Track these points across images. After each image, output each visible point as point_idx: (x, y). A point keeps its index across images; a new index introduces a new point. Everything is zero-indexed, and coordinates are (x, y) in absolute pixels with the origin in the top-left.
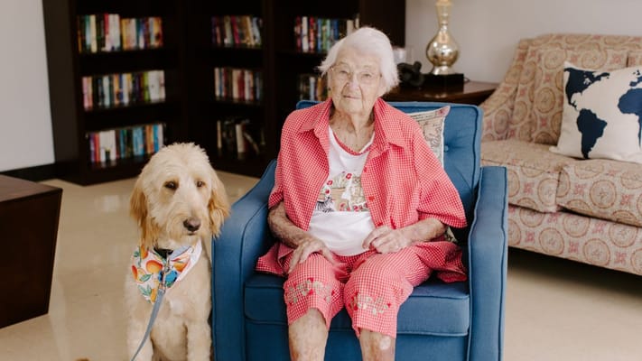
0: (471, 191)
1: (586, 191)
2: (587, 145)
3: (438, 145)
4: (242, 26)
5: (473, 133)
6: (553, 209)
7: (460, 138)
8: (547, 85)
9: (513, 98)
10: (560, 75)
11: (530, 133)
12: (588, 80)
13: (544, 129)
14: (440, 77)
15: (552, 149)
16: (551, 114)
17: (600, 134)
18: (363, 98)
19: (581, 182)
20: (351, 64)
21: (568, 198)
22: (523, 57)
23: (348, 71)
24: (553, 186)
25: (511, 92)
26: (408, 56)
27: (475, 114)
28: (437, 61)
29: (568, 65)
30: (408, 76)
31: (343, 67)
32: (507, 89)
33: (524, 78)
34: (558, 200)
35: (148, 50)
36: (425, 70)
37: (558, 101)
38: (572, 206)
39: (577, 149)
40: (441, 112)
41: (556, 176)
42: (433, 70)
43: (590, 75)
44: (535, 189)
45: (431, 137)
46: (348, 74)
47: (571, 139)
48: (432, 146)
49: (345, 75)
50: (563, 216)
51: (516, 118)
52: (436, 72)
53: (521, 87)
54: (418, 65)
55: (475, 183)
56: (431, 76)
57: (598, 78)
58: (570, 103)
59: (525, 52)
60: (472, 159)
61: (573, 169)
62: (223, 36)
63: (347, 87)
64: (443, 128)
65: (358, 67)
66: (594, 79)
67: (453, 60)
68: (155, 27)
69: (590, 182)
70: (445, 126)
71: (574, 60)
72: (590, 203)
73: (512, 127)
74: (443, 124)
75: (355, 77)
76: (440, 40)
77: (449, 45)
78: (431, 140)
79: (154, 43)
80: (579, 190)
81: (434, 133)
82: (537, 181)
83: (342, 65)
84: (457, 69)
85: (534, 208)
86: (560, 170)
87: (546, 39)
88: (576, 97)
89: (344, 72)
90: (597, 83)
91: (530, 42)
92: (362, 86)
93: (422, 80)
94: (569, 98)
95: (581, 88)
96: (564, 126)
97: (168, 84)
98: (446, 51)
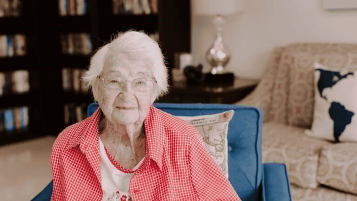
0: (255, 190)
1: (344, 172)
2: (338, 130)
3: (222, 150)
4: (80, 40)
5: (254, 133)
6: (314, 185)
7: (242, 138)
8: (301, 81)
9: (272, 90)
10: (312, 74)
11: (287, 118)
12: (336, 78)
13: (299, 115)
14: (217, 76)
15: (307, 132)
16: (305, 104)
17: (349, 122)
18: (139, 107)
19: (339, 164)
20: (124, 72)
21: (328, 177)
22: (278, 60)
23: (119, 80)
24: (314, 167)
25: (270, 86)
26: (194, 60)
27: (256, 115)
28: (214, 63)
29: (318, 66)
30: (193, 75)
31: (112, 77)
32: (267, 84)
33: (280, 75)
34: (319, 178)
35: (16, 57)
36: (205, 70)
37: (310, 94)
38: (331, 184)
39: (329, 134)
40: (225, 116)
41: (316, 158)
42: (211, 70)
43: (337, 74)
44: (298, 169)
45: (215, 142)
46: (120, 84)
47: (324, 125)
48: (217, 150)
49: (116, 84)
50: (322, 191)
51: (275, 106)
52: (214, 71)
53: (278, 82)
54: (200, 67)
55: (259, 183)
56: (209, 75)
57: (345, 76)
58: (321, 95)
59: (279, 57)
60: (255, 160)
61: (330, 152)
62: (68, 47)
63: (121, 98)
64: (226, 133)
65: (131, 74)
66: (341, 77)
67: (225, 63)
68: (20, 41)
69: (346, 165)
70: (228, 130)
71: (321, 62)
72: (346, 182)
73: (272, 112)
74: (227, 128)
75: (129, 86)
76: (216, 47)
77: (224, 51)
78: (216, 145)
79: (20, 52)
80: (337, 171)
81: (218, 138)
82: (300, 161)
83: (113, 74)
84: (230, 69)
85: (298, 183)
86: (319, 152)
87: (295, 46)
88: (327, 91)
89: (114, 81)
90: (344, 80)
91: (283, 49)
92: (138, 94)
93: (203, 78)
94: (321, 91)
95: (331, 84)
96: (317, 114)
97: (31, 80)
98: (221, 56)
